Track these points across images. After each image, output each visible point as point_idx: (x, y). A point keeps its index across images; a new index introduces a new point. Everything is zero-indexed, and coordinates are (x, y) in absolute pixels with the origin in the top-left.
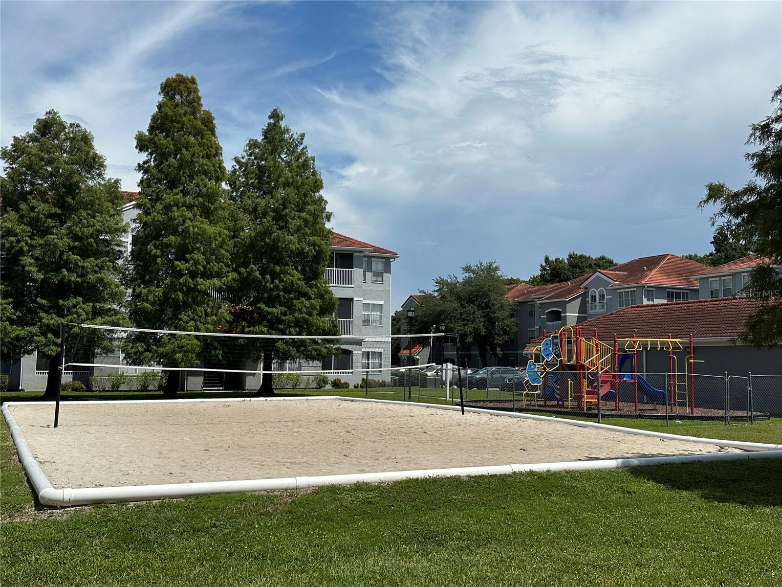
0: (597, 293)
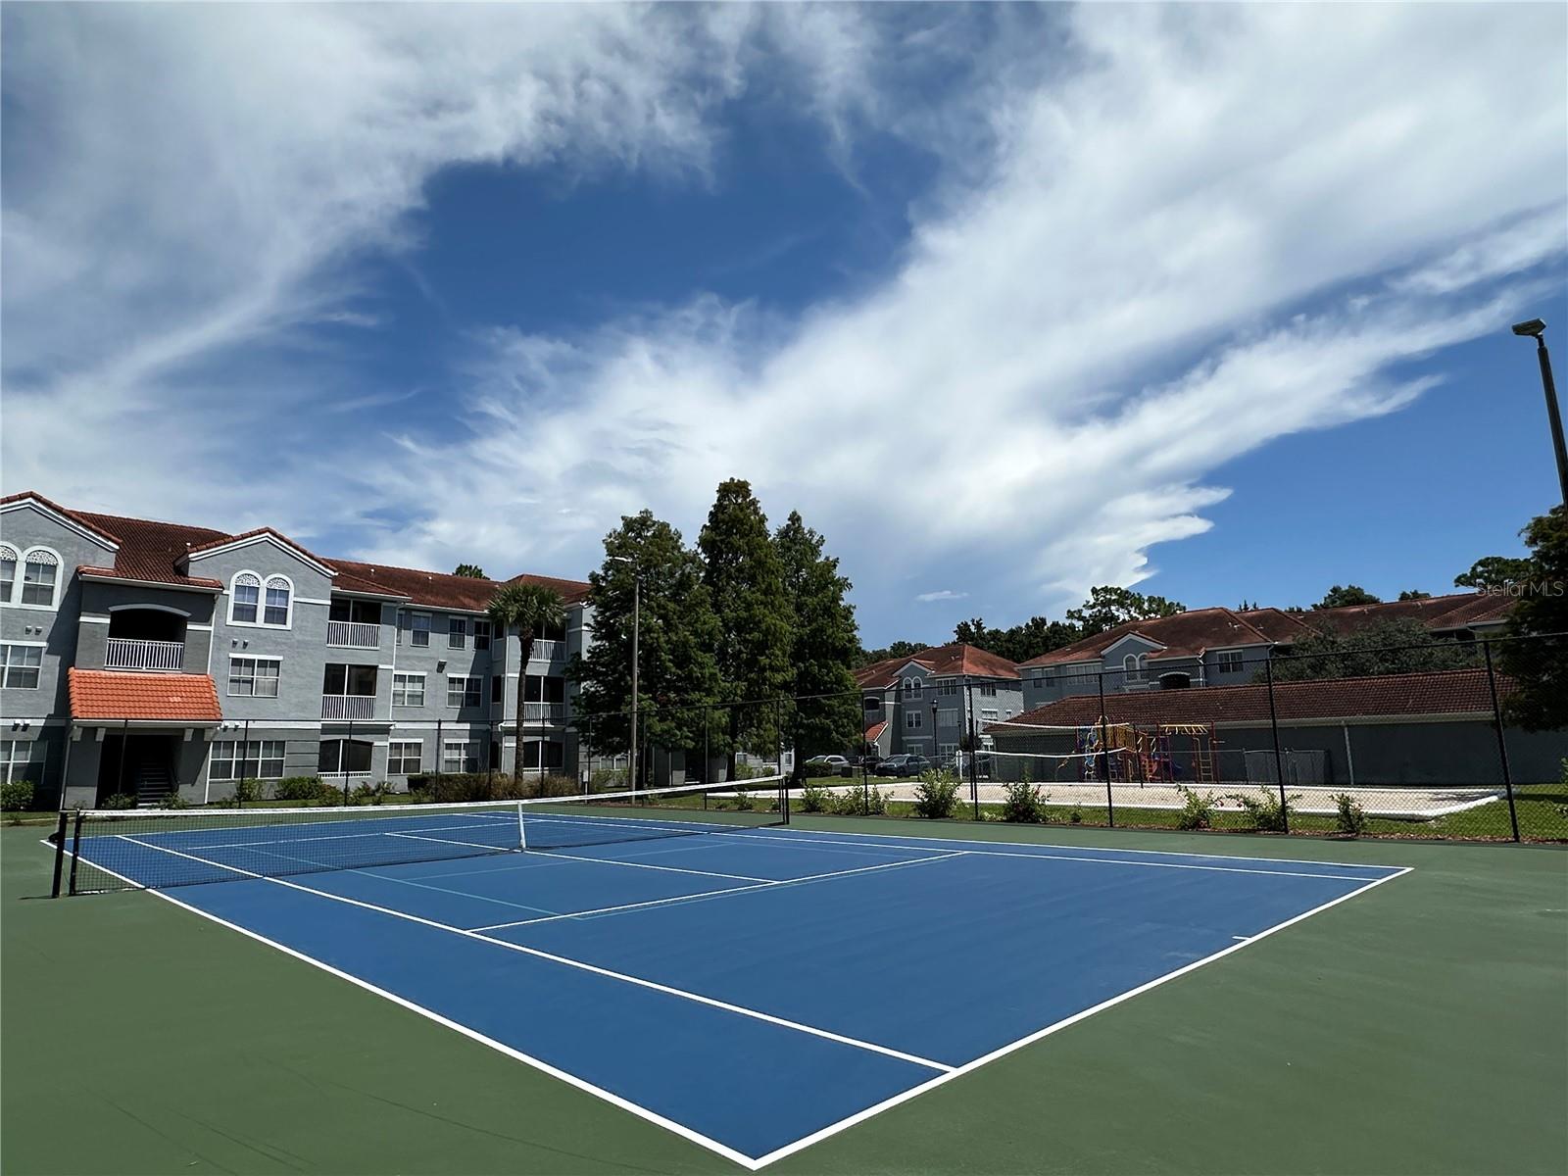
0: (912, 681)
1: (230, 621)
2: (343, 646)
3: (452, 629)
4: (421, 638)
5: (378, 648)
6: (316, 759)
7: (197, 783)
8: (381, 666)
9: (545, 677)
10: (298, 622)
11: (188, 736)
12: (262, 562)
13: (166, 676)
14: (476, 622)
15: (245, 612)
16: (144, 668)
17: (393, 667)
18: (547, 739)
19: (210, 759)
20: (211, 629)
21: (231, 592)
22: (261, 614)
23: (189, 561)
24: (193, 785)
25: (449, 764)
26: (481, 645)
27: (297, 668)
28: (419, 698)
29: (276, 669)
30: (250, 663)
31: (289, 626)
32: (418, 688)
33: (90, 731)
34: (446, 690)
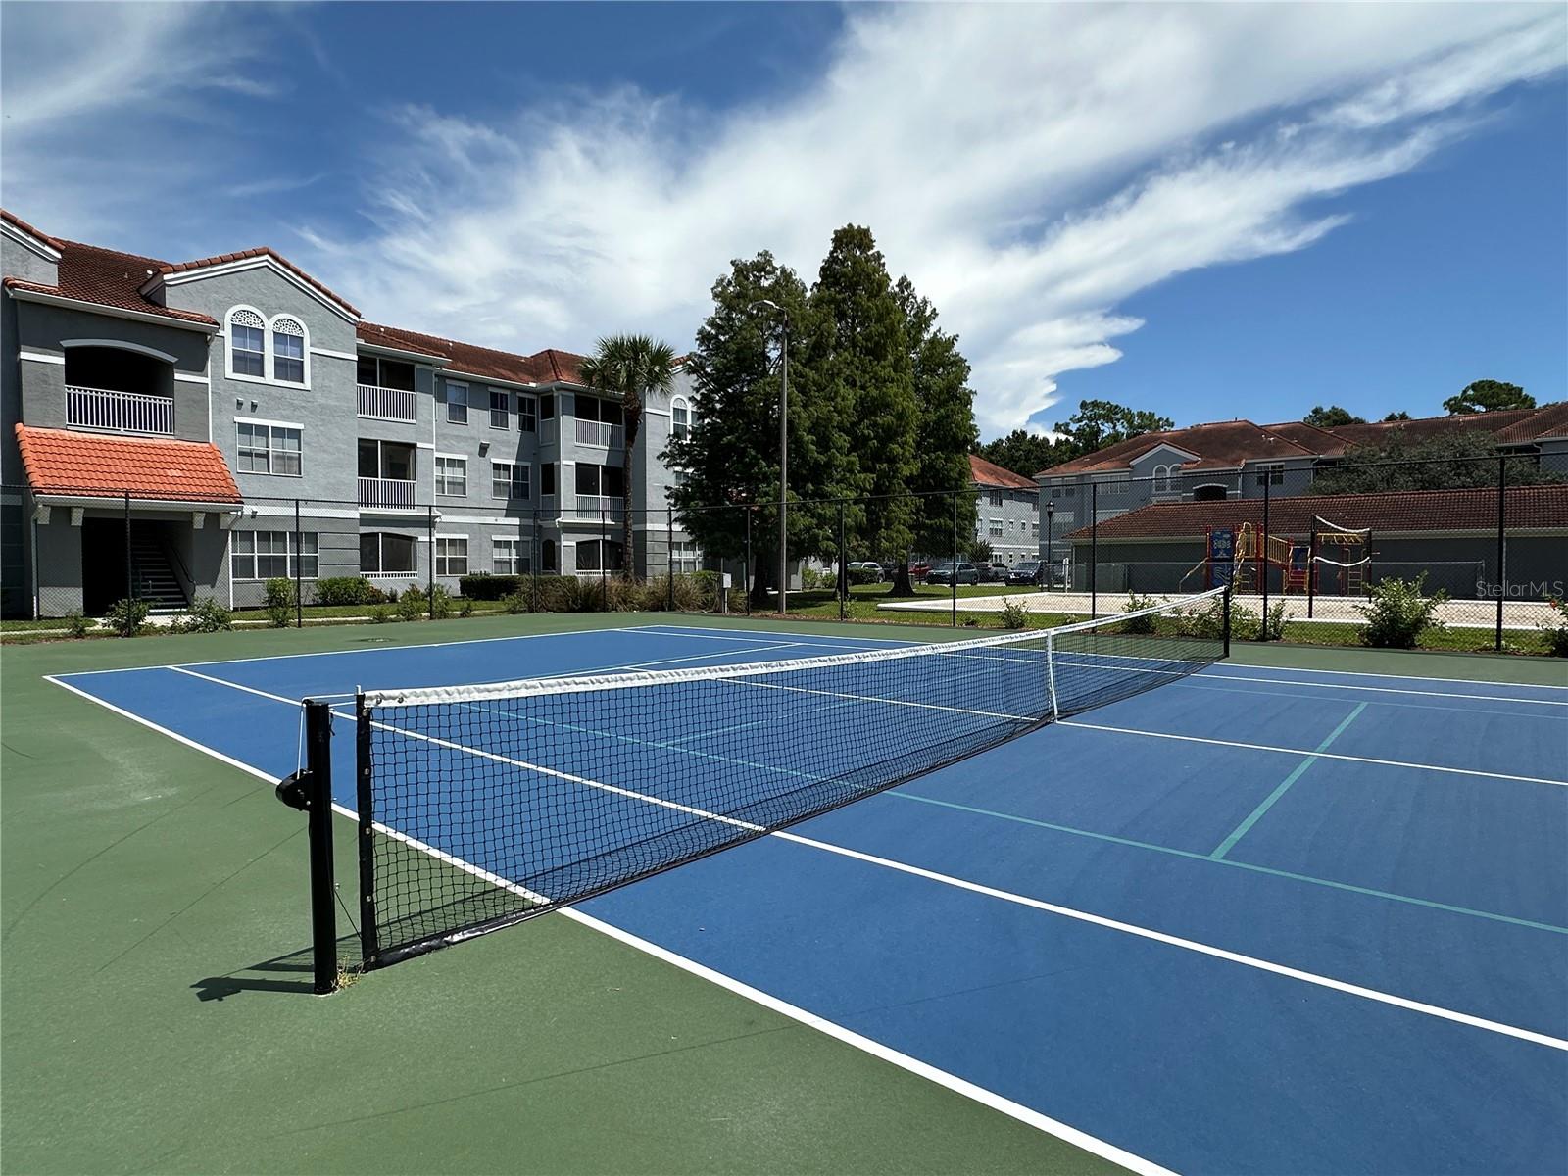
1: (229, 373)
2: (372, 416)
3: (494, 405)
4: (458, 414)
5: (414, 422)
6: (356, 555)
7: (217, 584)
8: (419, 445)
9: (602, 466)
10: (319, 381)
11: (199, 522)
12: (264, 294)
13: (156, 442)
14: (520, 398)
15: (249, 363)
16: (122, 429)
17: (433, 446)
18: (608, 537)
19: (231, 554)
20: (207, 381)
21: (227, 333)
22: (269, 367)
23: (164, 285)
24: (212, 587)
25: (498, 565)
26: (527, 425)
27: (323, 440)
28: (461, 486)
29: (296, 441)
30: (262, 431)
31: (307, 385)
32: (458, 473)
33: (62, 512)
34: (489, 479)
